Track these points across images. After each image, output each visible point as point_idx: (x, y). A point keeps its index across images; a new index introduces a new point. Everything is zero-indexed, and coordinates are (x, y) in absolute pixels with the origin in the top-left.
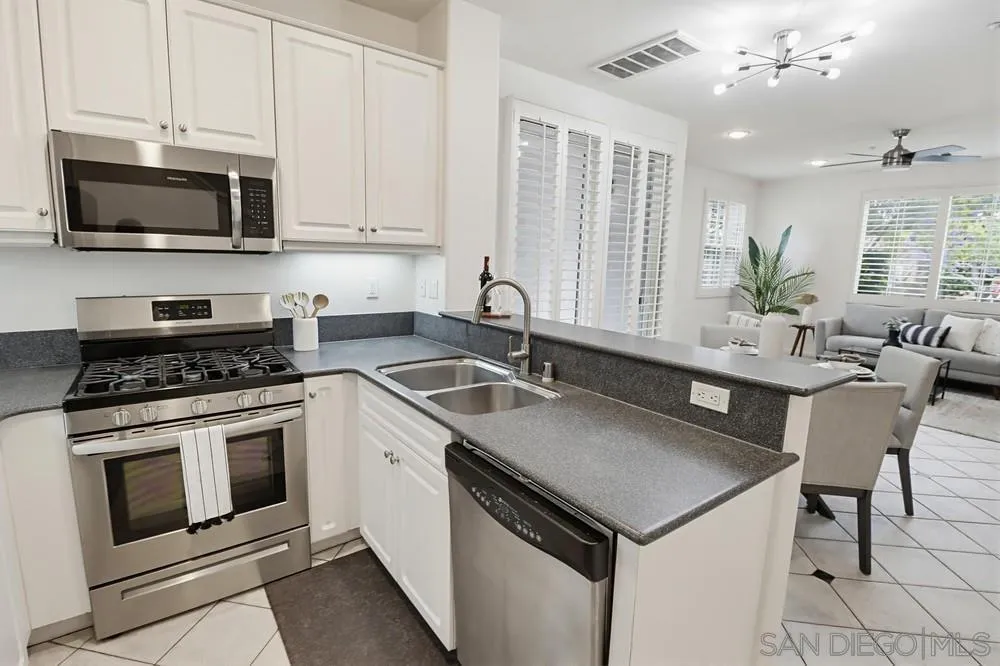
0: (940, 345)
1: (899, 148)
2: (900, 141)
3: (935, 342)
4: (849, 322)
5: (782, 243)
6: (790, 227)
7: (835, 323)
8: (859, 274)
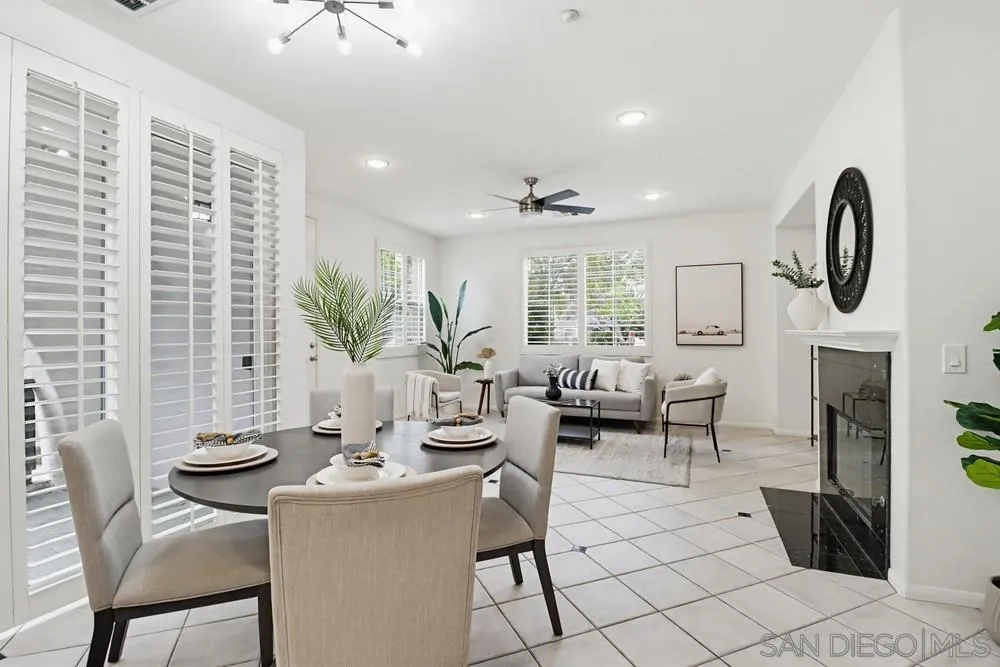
0: (592, 388)
1: (531, 195)
2: (531, 190)
3: (588, 386)
4: (524, 374)
5: (460, 298)
6: (465, 282)
7: (511, 374)
8: (526, 326)
